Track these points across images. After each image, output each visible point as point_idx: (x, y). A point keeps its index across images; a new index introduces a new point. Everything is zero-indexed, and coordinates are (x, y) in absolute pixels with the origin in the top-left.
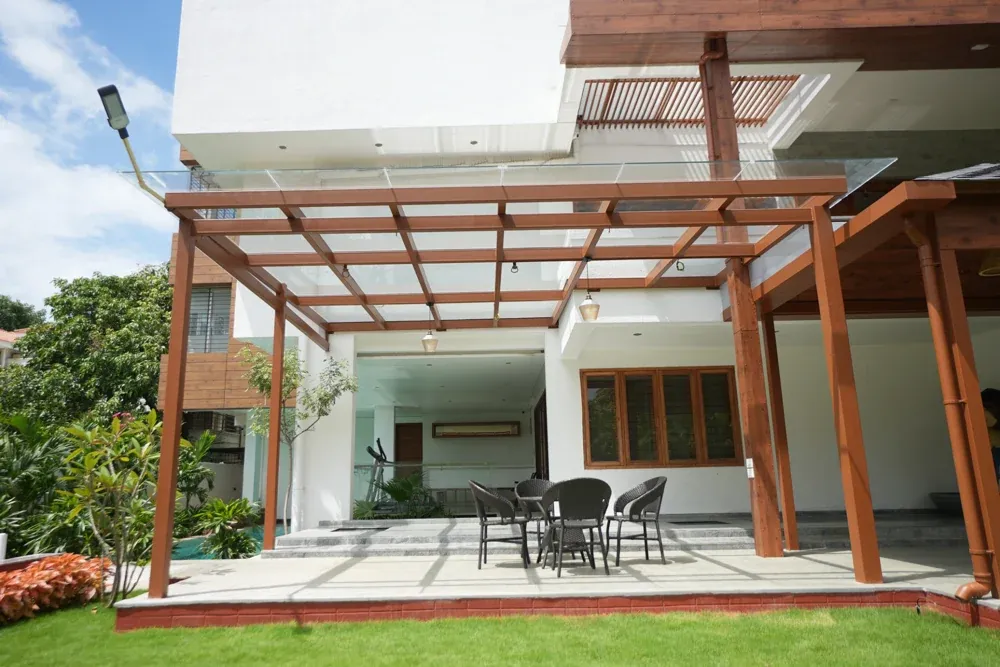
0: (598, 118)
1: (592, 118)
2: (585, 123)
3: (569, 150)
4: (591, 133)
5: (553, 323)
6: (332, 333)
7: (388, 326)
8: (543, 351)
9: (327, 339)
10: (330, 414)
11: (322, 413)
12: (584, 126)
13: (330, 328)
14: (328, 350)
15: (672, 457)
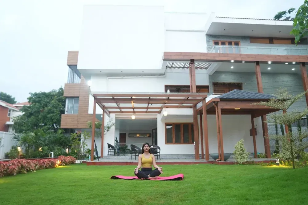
0: (171, 66)
1: (169, 66)
2: (168, 67)
3: (164, 73)
4: (169, 70)
5: (160, 112)
6: (110, 113)
7: (122, 112)
8: (157, 118)
9: (109, 114)
10: (110, 131)
11: (108, 131)
12: (167, 68)
13: (110, 112)
14: (109, 117)
15: (184, 142)
